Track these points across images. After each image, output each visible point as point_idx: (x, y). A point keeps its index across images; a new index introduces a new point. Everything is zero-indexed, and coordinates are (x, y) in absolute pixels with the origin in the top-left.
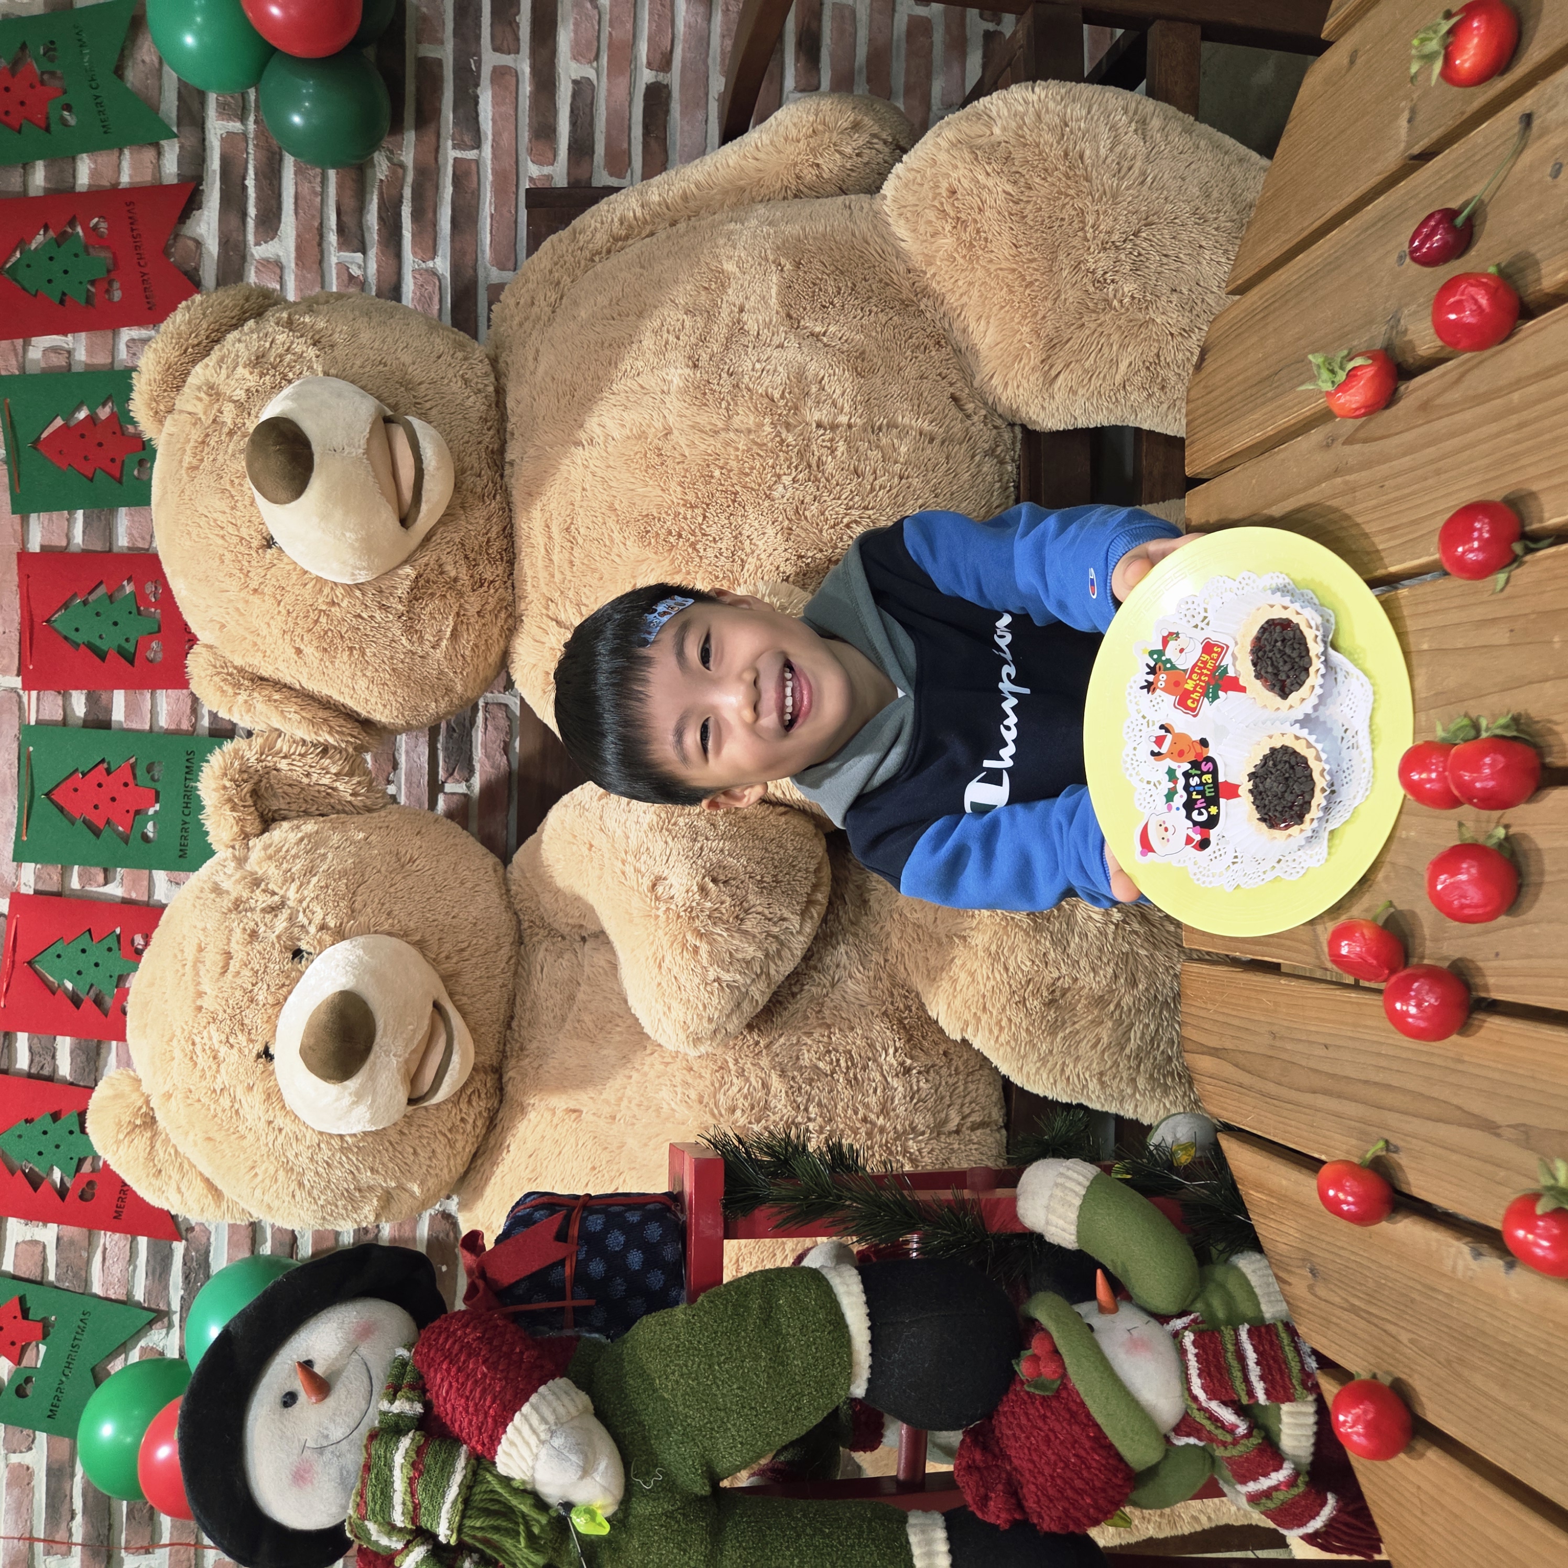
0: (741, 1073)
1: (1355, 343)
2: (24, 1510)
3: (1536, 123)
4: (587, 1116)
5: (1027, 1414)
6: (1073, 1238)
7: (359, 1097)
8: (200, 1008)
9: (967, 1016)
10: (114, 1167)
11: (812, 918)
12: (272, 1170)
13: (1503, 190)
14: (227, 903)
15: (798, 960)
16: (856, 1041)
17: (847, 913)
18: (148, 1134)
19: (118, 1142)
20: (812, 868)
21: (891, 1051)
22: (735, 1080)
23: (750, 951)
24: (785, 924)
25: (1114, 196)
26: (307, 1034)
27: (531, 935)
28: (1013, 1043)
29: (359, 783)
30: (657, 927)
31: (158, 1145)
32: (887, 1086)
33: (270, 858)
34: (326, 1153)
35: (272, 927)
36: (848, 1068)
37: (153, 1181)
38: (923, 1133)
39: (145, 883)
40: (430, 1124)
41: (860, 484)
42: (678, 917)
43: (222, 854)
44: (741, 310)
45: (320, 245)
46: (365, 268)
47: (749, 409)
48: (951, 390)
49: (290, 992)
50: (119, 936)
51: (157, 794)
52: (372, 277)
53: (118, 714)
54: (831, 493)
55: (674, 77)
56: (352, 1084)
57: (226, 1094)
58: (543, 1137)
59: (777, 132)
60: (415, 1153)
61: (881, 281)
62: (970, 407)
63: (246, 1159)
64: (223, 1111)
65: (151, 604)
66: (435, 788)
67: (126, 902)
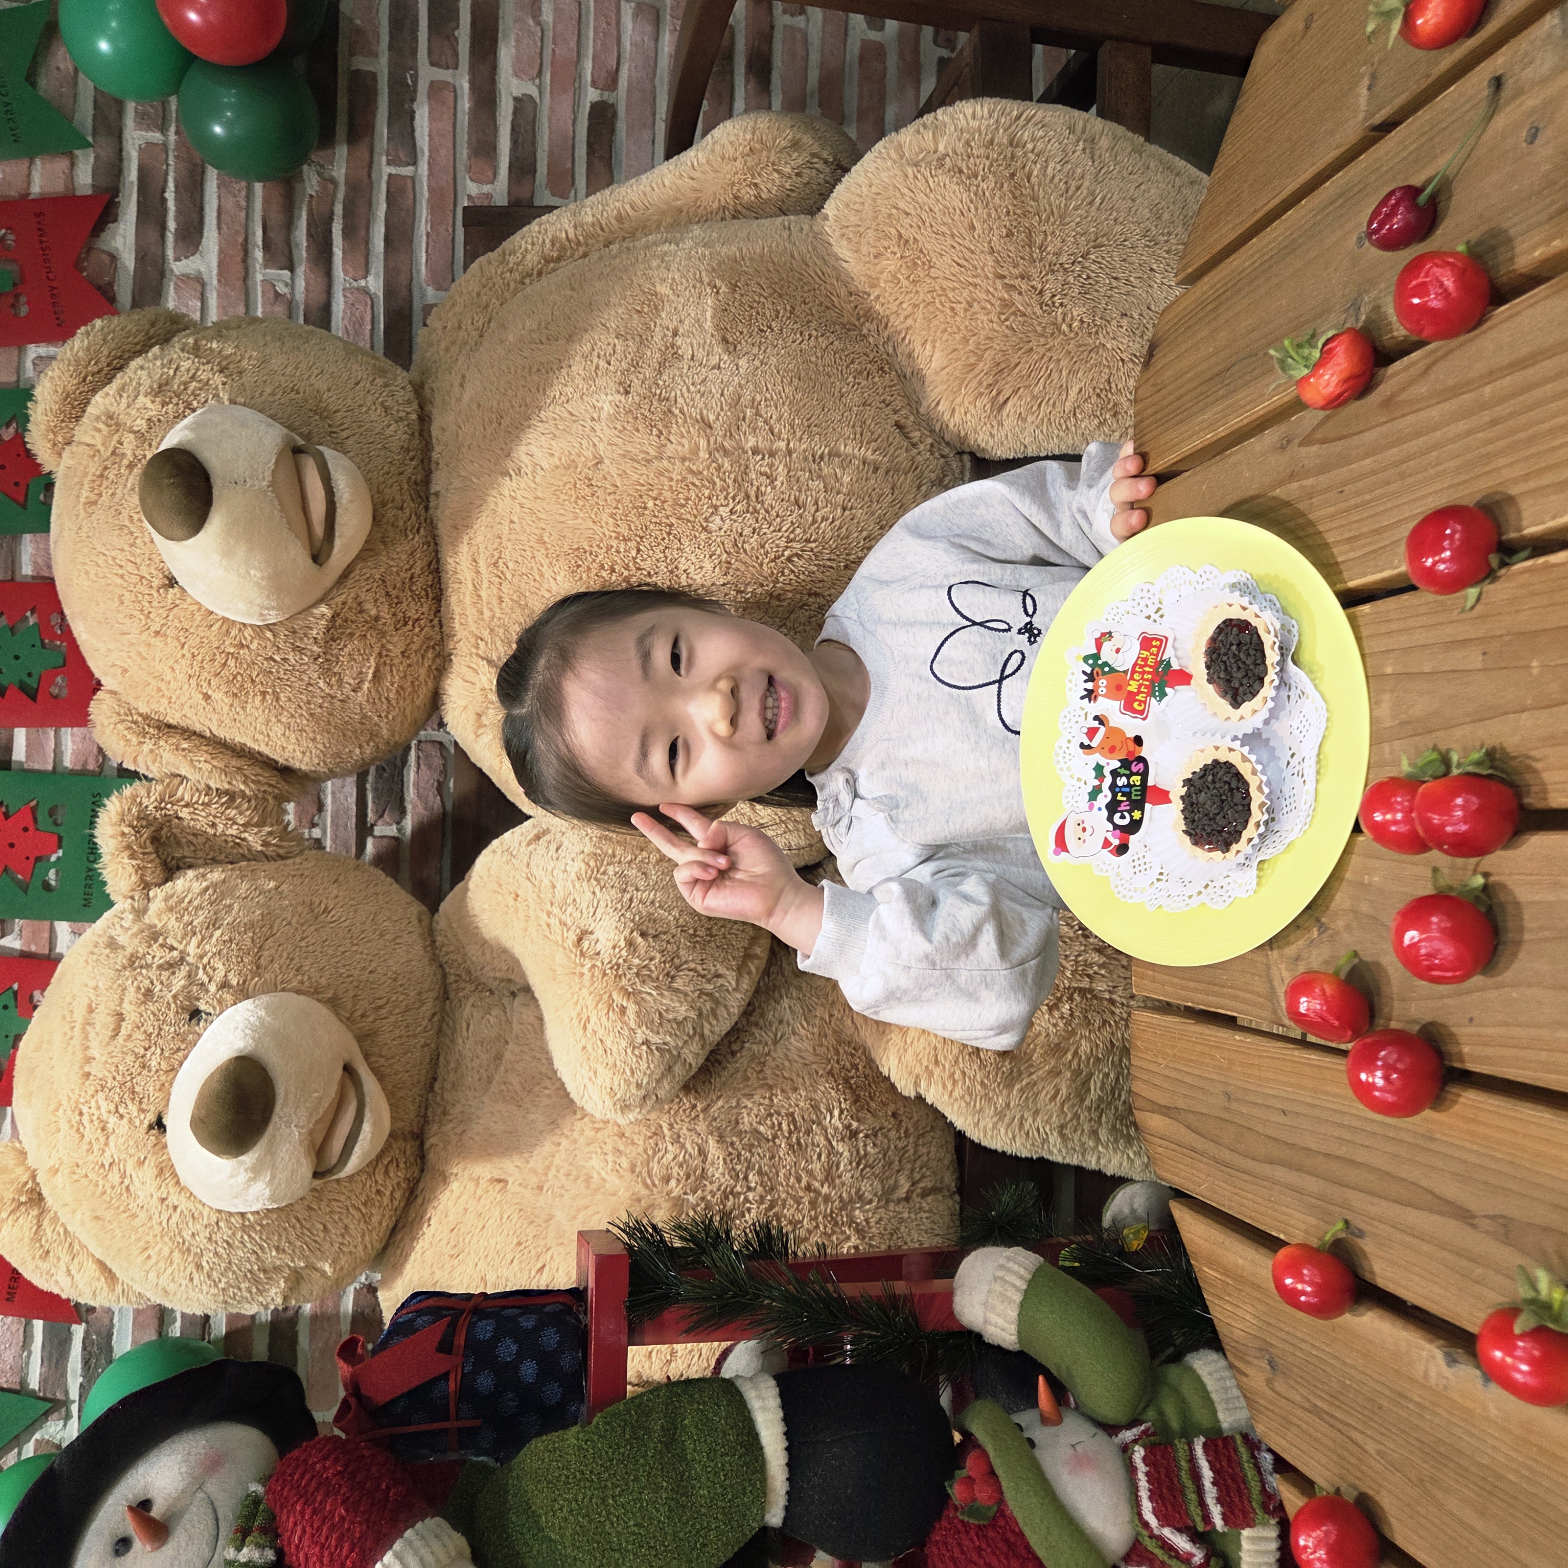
0: (676, 1139)
3: (1507, 86)
4: (513, 1187)
5: (960, 1544)
6: (1014, 1338)
8: (87, 1075)
9: (919, 1070)
11: (749, 973)
12: (167, 1251)
13: (1471, 161)
14: (121, 959)
15: (734, 1019)
16: (799, 1102)
18: (35, 1211)
21: (836, 1113)
22: (670, 1147)
23: (682, 1011)
24: (721, 981)
25: (1062, 217)
26: (199, 1103)
27: (458, 990)
28: (967, 1098)
29: (271, 833)
30: (582, 985)
31: (46, 1223)
32: (831, 1151)
33: (171, 909)
34: (225, 1232)
35: (169, 986)
36: (790, 1132)
37: (41, 1263)
38: (870, 1202)
39: (46, 935)
40: (343, 1198)
41: (801, 516)
42: (605, 974)
43: (121, 905)
44: (675, 334)
45: (245, 261)
46: (293, 287)
47: (683, 436)
48: (896, 417)
49: (186, 1057)
50: (15, 993)
51: (60, 839)
52: (300, 296)
53: (19, 753)
54: (770, 525)
55: (621, 97)
56: (248, 1159)
57: (115, 1168)
58: (466, 1210)
59: (713, 151)
60: (325, 1229)
61: (821, 304)
62: (916, 435)
63: (138, 1240)
64: (112, 1187)
65: (56, 638)
66: (364, 831)
67: (25, 955)
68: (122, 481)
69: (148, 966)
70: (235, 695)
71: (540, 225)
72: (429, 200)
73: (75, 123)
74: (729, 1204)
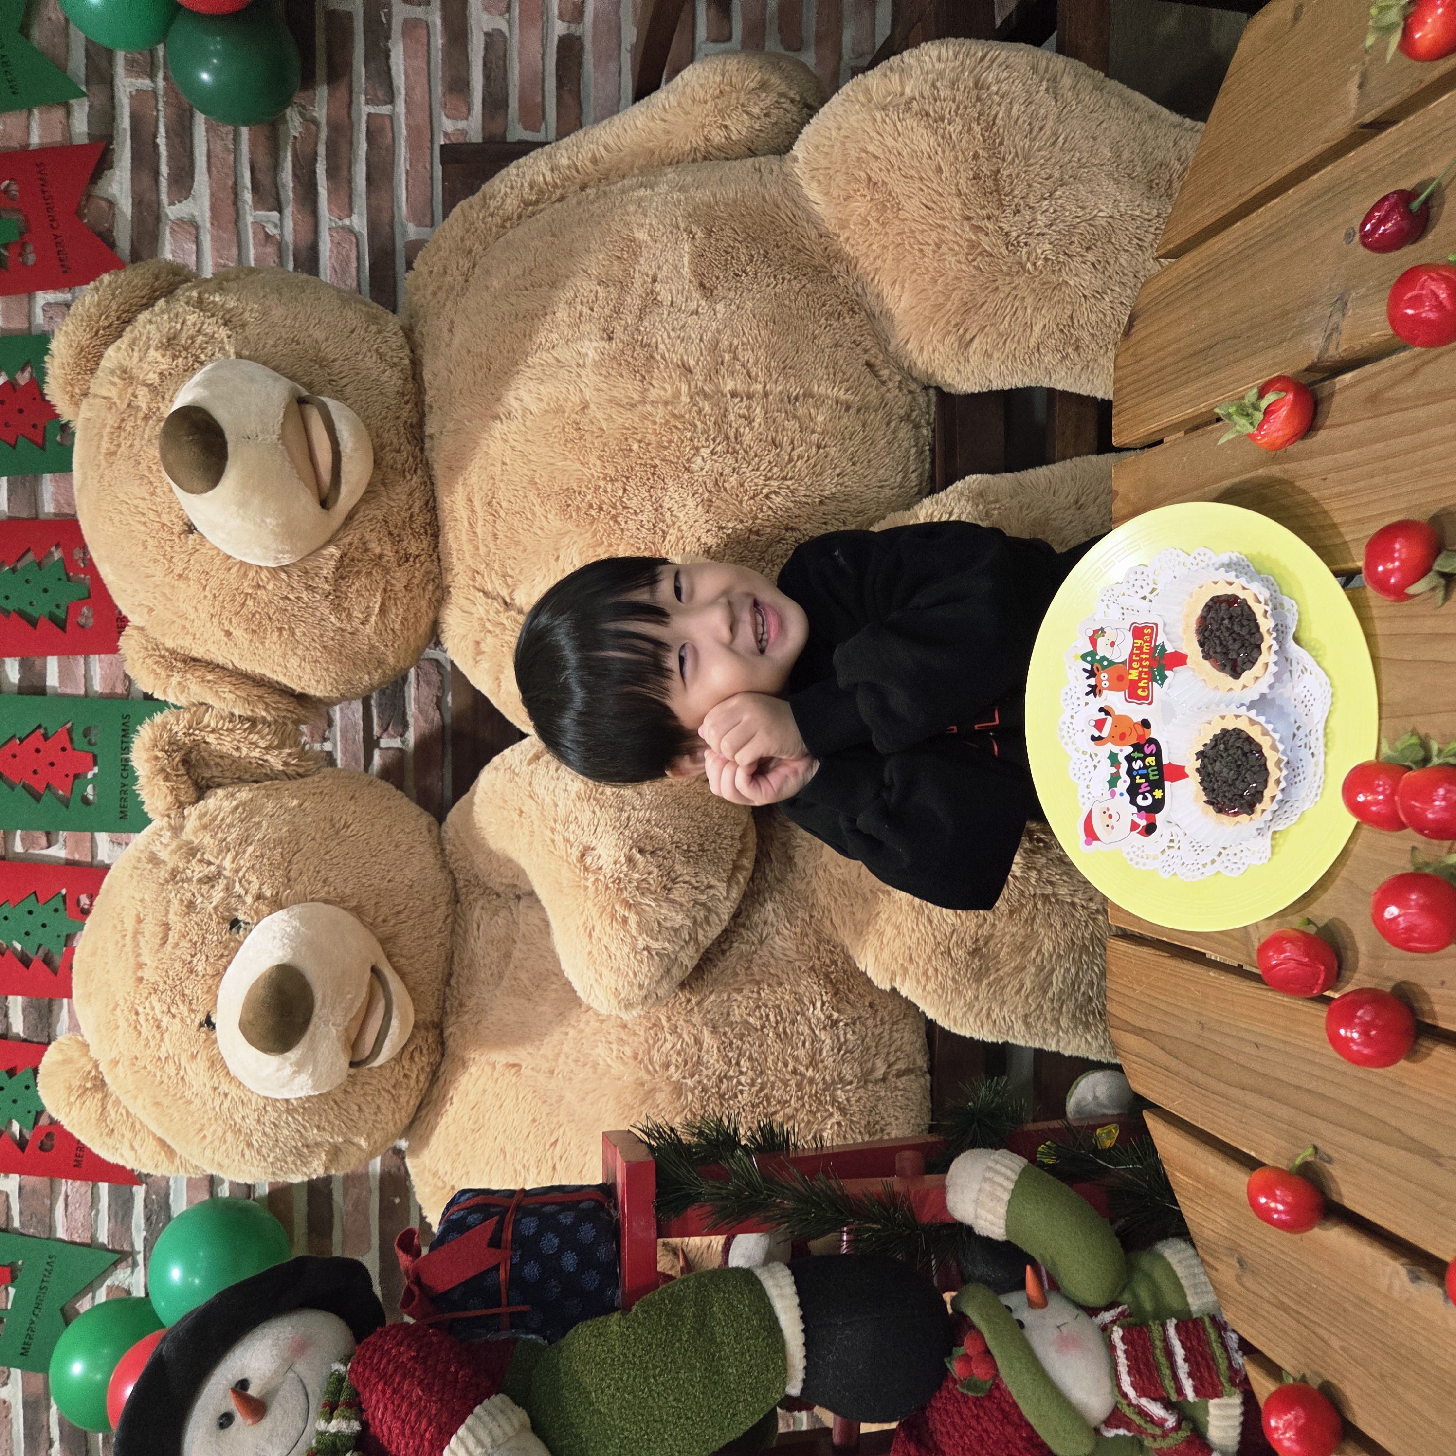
0: (674, 1030)
2: (3, 1440)
4: (526, 1071)
5: (960, 1413)
6: (1002, 1230)
7: (300, 1066)
8: (140, 979)
9: (894, 967)
10: (68, 1127)
11: (738, 883)
12: (220, 1132)
14: (163, 873)
15: (725, 924)
16: (784, 996)
17: (773, 871)
18: (99, 1096)
19: (71, 1105)
20: (737, 835)
21: (818, 1005)
22: (668, 1037)
23: (679, 919)
24: (713, 892)
25: (1026, 158)
26: (246, 1009)
27: (467, 894)
28: (939, 991)
29: (291, 754)
30: (586, 898)
31: (109, 1106)
32: (815, 1039)
33: (205, 827)
34: (272, 1115)
35: (209, 898)
36: (777, 1023)
37: (107, 1140)
38: (851, 1083)
39: (88, 844)
40: (374, 1082)
41: (778, 455)
42: (607, 888)
43: (158, 822)
44: (654, 280)
45: (235, 203)
46: (281, 227)
47: (664, 381)
48: (866, 357)
49: (229, 963)
50: (65, 897)
51: (95, 757)
52: (289, 237)
53: (52, 679)
54: (749, 464)
55: (587, 28)
56: (291, 1056)
57: (171, 1062)
58: (485, 1091)
59: (684, 93)
60: (360, 1110)
61: (793, 247)
62: (885, 373)
63: (194, 1123)
64: (170, 1078)
65: (79, 571)
66: (370, 743)
67: (70, 864)
68: (138, 432)
70: (254, 631)
71: (518, 168)
72: (408, 138)
73: (69, 73)
74: (724, 1087)
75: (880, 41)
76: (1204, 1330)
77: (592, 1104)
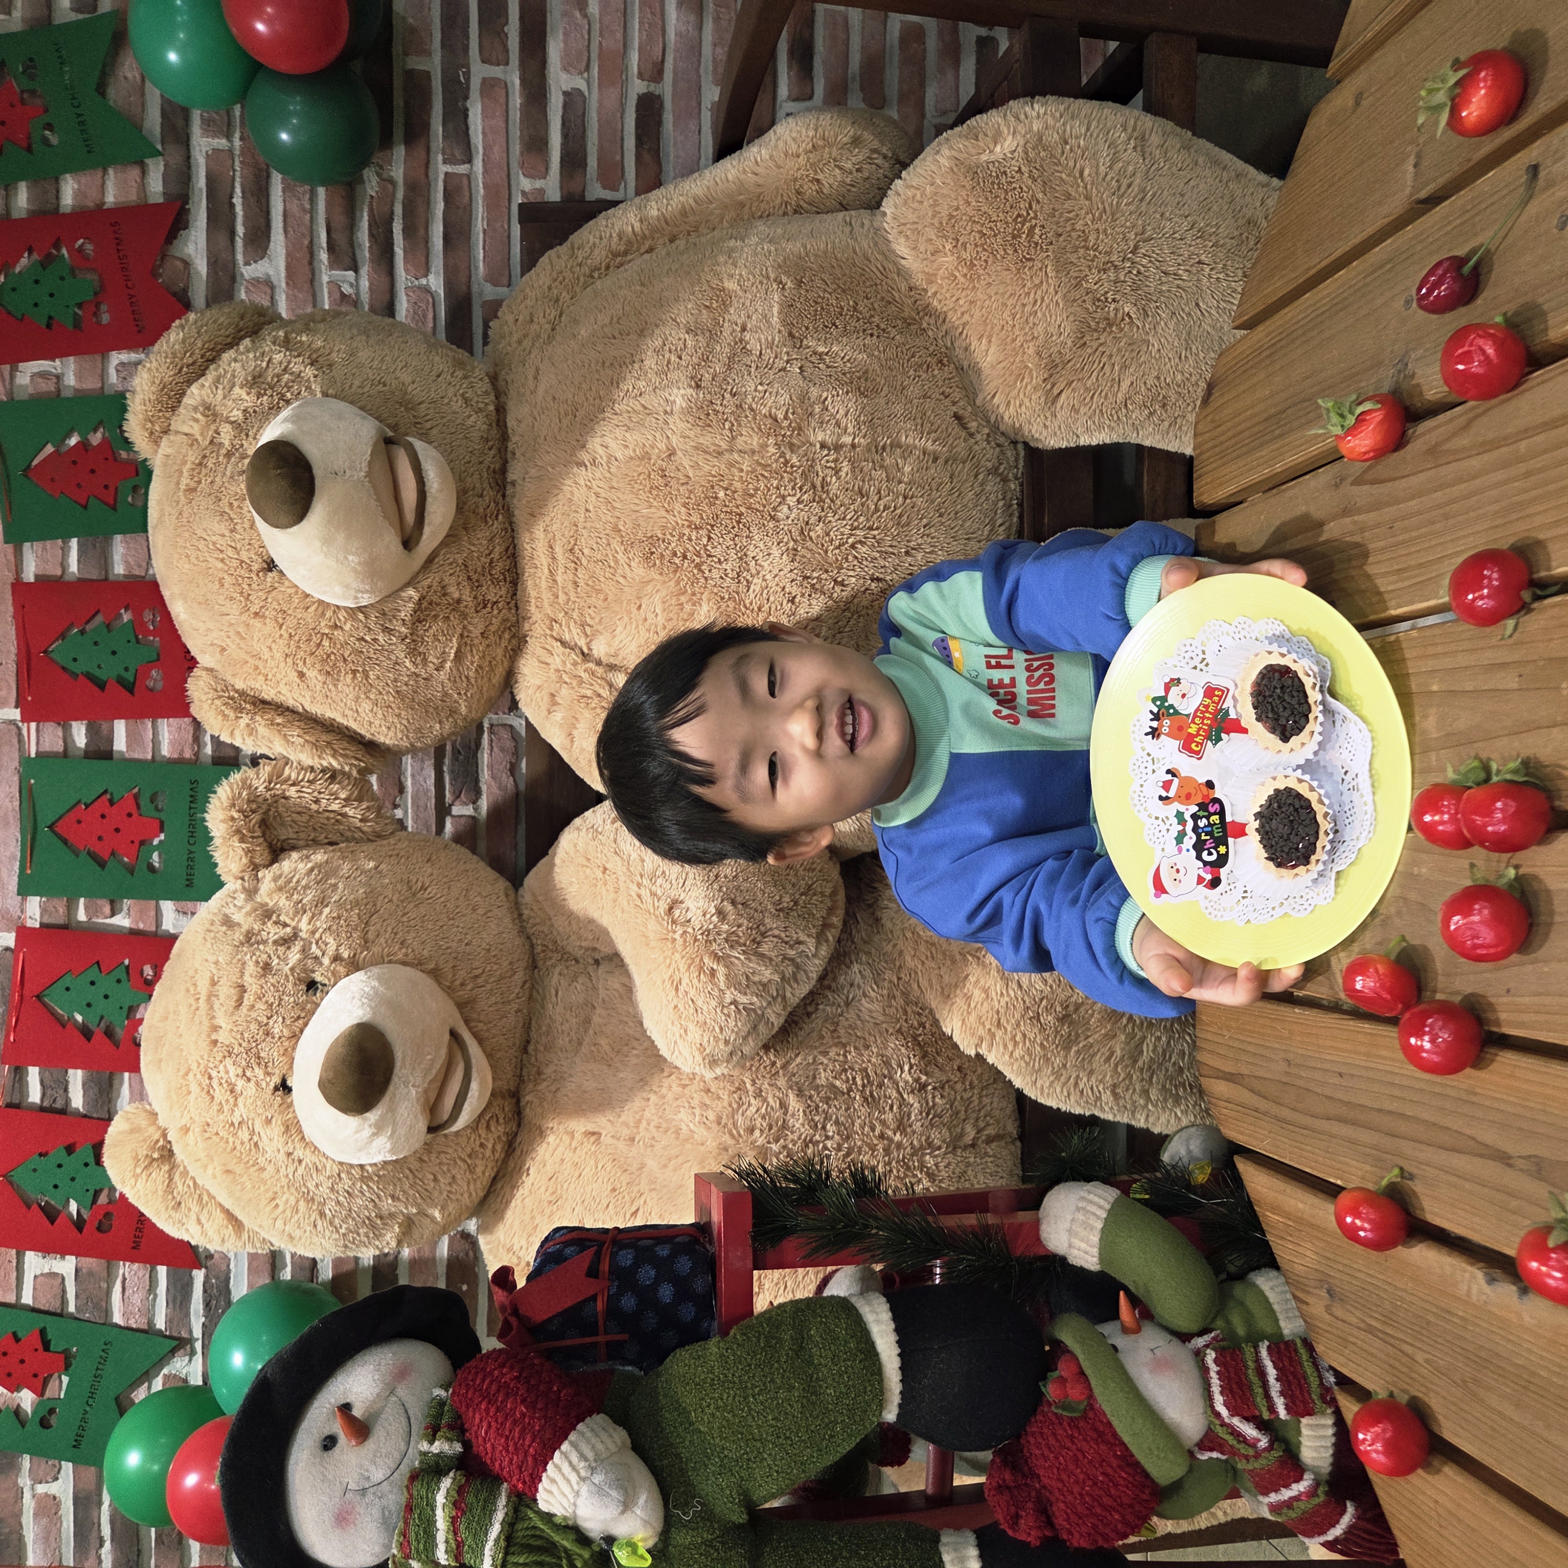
0: (759, 1094)
1: (1364, 384)
2: (52, 1539)
3: (1542, 174)
4: (606, 1139)
5: (1055, 1434)
6: (1096, 1260)
8: (215, 1042)
9: (981, 1032)
10: (132, 1199)
11: (827, 941)
12: (293, 1201)
13: (1509, 240)
14: (238, 936)
15: (813, 984)
16: (871, 1059)
17: (860, 933)
18: (166, 1168)
19: (136, 1176)
20: (828, 891)
21: (906, 1068)
22: (753, 1100)
23: (767, 974)
24: (802, 948)
25: (1114, 214)
26: (327, 1066)
27: (545, 959)
28: (1027, 1058)
29: (368, 808)
30: (674, 950)
31: (176, 1178)
32: (902, 1102)
33: (280, 889)
34: (346, 1182)
35: (286, 960)
36: (864, 1086)
37: (173, 1214)
38: (939, 1148)
39: (153, 913)
40: (450, 1151)
41: (864, 504)
42: (696, 940)
43: (232, 885)
44: (744, 329)
45: (311, 263)
46: (358, 288)
47: (752, 430)
48: (954, 409)
49: (306, 1024)
50: (127, 968)
51: (162, 824)
52: (365, 297)
53: (120, 744)
54: (835, 513)
55: (666, 88)
56: (372, 1116)
57: (244, 1127)
58: (562, 1160)
59: (776, 147)
60: (436, 1180)
61: (882, 299)
62: (973, 425)
63: (267, 1191)
64: (242, 1143)
65: (149, 633)
66: (442, 811)
67: (134, 933)
69: (265, 942)
70: (328, 673)
71: (607, 219)
72: (485, 197)
73: (145, 132)
74: (810, 1151)
75: (964, 100)
76: (1296, 1351)
77: (675, 1170)
